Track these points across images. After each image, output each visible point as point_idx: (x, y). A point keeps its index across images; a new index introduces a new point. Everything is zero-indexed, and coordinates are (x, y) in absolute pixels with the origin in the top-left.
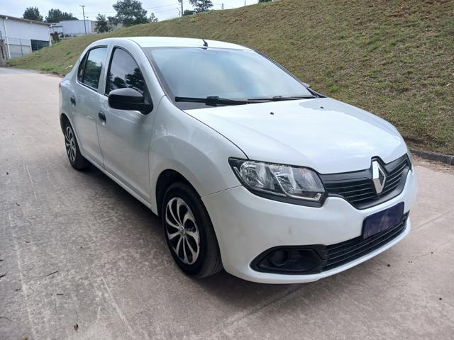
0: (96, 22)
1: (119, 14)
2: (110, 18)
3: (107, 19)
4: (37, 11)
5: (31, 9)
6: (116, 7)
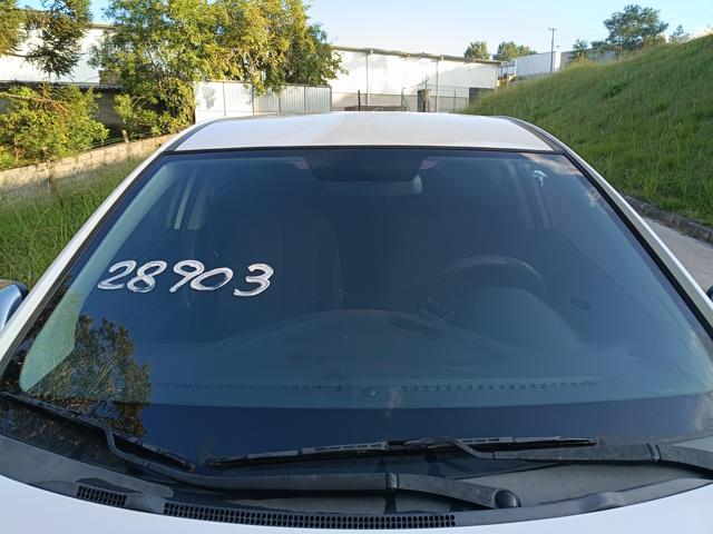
0: (571, 53)
1: (612, 36)
2: (596, 45)
3: (590, 47)
4: (483, 46)
5: (477, 44)
6: (609, 24)
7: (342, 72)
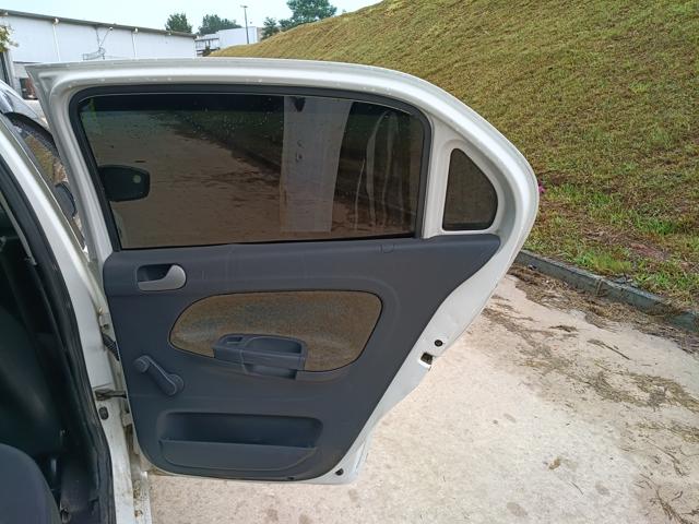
0: (263, 29)
1: (295, 16)
2: (282, 22)
3: (278, 24)
4: (184, 17)
5: (177, 17)
6: (292, 5)
7: (11, 43)
